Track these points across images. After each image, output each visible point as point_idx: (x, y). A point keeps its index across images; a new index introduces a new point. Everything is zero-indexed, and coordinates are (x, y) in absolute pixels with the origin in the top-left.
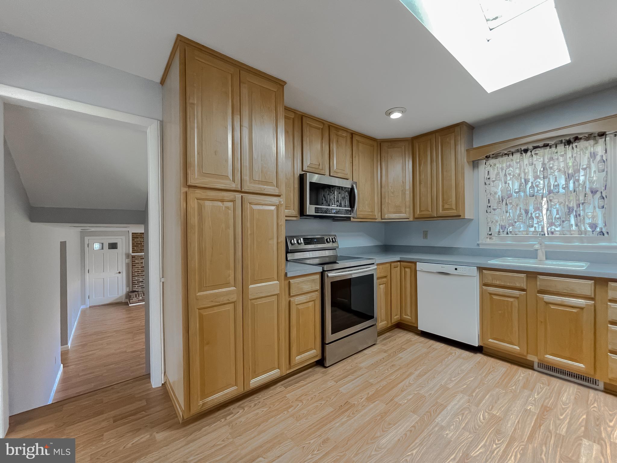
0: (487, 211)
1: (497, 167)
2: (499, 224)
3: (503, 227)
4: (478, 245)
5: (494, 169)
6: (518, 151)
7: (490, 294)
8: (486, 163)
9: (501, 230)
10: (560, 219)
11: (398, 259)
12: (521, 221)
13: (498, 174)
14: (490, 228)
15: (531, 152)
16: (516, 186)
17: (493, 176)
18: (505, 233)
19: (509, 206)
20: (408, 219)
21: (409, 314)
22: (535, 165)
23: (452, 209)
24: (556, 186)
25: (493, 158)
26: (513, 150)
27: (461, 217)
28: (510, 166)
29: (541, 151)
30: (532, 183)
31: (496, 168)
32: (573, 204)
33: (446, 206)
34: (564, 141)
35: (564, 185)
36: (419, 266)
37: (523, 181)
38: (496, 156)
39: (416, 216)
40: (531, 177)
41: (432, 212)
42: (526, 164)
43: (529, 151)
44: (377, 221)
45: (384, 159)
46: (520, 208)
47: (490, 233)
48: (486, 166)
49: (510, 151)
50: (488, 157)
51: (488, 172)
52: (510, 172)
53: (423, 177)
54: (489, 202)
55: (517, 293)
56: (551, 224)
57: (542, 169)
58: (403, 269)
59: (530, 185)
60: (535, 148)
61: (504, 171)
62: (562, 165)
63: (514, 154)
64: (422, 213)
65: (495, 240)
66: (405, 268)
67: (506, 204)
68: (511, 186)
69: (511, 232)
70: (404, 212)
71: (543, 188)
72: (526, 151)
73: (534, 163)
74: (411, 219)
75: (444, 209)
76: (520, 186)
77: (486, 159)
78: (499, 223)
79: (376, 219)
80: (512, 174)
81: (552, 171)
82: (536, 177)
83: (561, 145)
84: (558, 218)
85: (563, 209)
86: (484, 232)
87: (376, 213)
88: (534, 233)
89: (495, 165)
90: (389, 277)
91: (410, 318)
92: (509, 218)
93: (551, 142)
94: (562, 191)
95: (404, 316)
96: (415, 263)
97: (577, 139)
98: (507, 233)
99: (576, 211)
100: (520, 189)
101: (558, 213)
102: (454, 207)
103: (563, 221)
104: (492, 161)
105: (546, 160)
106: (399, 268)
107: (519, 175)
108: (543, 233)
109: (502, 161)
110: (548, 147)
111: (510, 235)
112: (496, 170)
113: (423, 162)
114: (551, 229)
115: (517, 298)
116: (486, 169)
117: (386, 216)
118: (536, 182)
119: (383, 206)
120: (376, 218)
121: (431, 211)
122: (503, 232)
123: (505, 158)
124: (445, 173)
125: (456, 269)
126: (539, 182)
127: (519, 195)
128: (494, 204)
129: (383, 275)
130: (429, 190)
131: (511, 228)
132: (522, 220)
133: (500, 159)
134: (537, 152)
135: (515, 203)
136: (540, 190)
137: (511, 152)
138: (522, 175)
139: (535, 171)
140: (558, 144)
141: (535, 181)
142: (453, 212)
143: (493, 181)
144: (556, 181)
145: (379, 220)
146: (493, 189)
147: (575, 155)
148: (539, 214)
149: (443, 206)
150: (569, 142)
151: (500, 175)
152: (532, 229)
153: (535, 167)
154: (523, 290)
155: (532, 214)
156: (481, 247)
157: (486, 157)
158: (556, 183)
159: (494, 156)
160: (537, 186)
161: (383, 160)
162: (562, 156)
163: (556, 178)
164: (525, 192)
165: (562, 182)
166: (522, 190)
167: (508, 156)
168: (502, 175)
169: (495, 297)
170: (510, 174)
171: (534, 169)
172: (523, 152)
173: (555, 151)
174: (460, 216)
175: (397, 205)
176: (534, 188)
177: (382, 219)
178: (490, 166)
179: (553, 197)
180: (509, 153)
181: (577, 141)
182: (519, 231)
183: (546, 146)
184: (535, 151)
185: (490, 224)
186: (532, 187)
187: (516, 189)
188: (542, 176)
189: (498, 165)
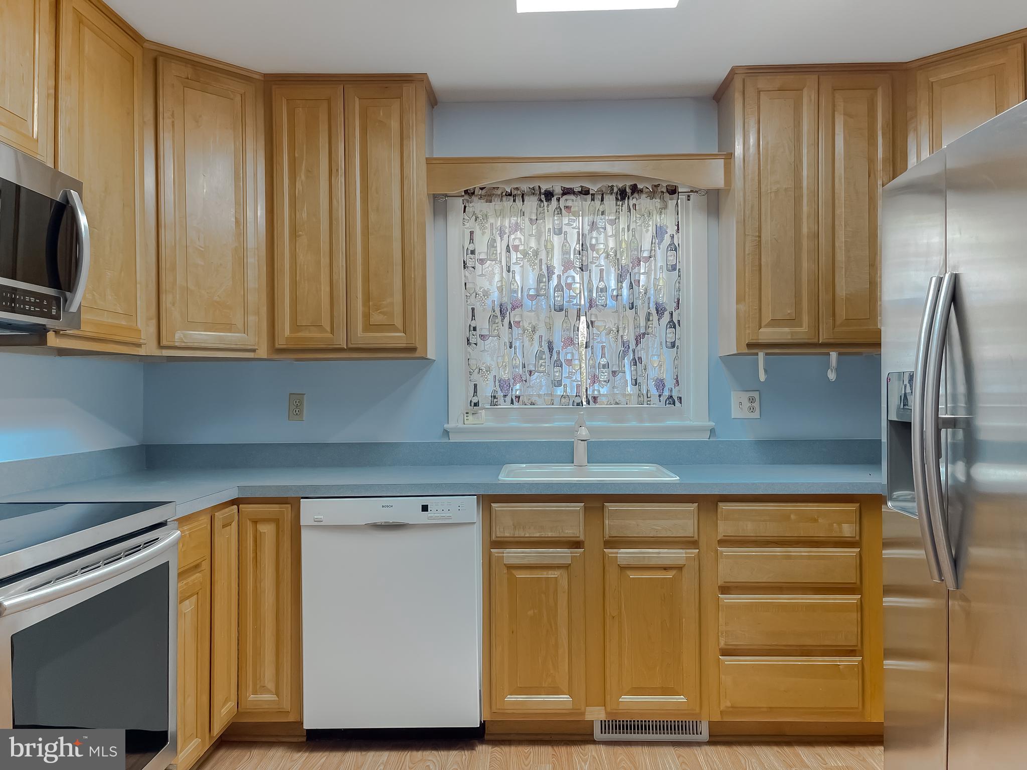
0: (468, 340)
1: (492, 225)
2: (495, 377)
3: (505, 385)
4: (446, 433)
5: (483, 228)
6: (533, 192)
7: (510, 567)
8: (465, 207)
9: (500, 394)
10: (607, 367)
11: (232, 493)
12: (542, 369)
13: (492, 244)
14: (475, 386)
15: (558, 200)
16: (532, 281)
17: (481, 247)
18: (508, 399)
19: (516, 331)
20: (254, 351)
21: (271, 685)
22: (566, 233)
23: (391, 327)
24: (602, 290)
25: (481, 197)
26: (525, 187)
27: (417, 355)
28: (516, 228)
29: (576, 204)
30: (559, 277)
31: (488, 225)
32: (629, 335)
33: (376, 318)
34: (615, 190)
35: (614, 290)
36: (310, 511)
37: (544, 267)
38: (489, 195)
39: (281, 343)
40: (557, 263)
41: (332, 332)
42: (549, 230)
43: (555, 198)
44: (142, 352)
45: (168, 122)
46: (541, 337)
47: (475, 400)
48: (466, 218)
49: (517, 189)
50: (469, 193)
51: (472, 233)
52: (517, 243)
53: (305, 215)
54: (473, 316)
55: (563, 554)
56: (594, 379)
57: (578, 247)
58: (249, 524)
59: (554, 282)
60: (567, 192)
61: (506, 236)
62: (611, 243)
63: (526, 198)
64: (300, 334)
65: (484, 419)
66: (255, 522)
67: (510, 327)
68: (518, 278)
69: (518, 397)
70: (240, 325)
71: (580, 292)
72: (549, 195)
73: (565, 228)
74: (263, 353)
75: (369, 327)
76: (539, 281)
77: (466, 197)
78: (493, 373)
79: (139, 345)
80: (521, 248)
81: (595, 255)
82: (567, 265)
83: (611, 197)
84: (604, 366)
85: (613, 345)
86: (459, 396)
87: (141, 324)
88: (563, 400)
89: (486, 217)
90: (206, 566)
91: (273, 697)
92: (514, 362)
93: (594, 188)
94: (611, 303)
95: (252, 697)
96: (293, 503)
97: (635, 189)
98: (512, 403)
99: (634, 351)
100: (538, 289)
101: (603, 356)
102: (398, 322)
103: (614, 373)
104: (478, 206)
105: (587, 228)
106: (234, 525)
107: (536, 253)
108: (578, 400)
109: (502, 211)
110: (589, 197)
111: (516, 405)
112: (488, 231)
113: (303, 168)
114: (593, 391)
115: (566, 567)
116: (467, 225)
117: (179, 337)
118: (567, 277)
119: (166, 299)
120: (142, 341)
121: (328, 329)
122: (505, 396)
123: (508, 203)
124: (372, 217)
125: (425, 508)
126: (573, 278)
127: (537, 303)
128: (483, 324)
129: (191, 560)
130: (325, 261)
131: (518, 386)
132: (545, 366)
133: (496, 204)
134: (569, 203)
135: (529, 324)
136: (574, 297)
137: (519, 192)
138: (543, 255)
139: (565, 252)
140: (607, 193)
141: (566, 275)
142: (396, 338)
143: (482, 261)
144: (601, 279)
145: (150, 349)
146: (483, 284)
147: (632, 226)
148: (573, 355)
149: (367, 316)
150: (622, 195)
151: (496, 247)
152: (559, 391)
153: (565, 239)
154: (577, 544)
155: (558, 353)
156: (454, 438)
157: (466, 192)
158: (602, 285)
159: (484, 191)
160: (569, 286)
161: (165, 123)
162: (613, 222)
163: (602, 271)
164: (547, 296)
165: (613, 284)
166: (542, 292)
167: (514, 201)
168: (500, 246)
169: (521, 575)
170: (516, 248)
171: (564, 245)
172: (543, 196)
173: (601, 210)
174: (414, 349)
175: (216, 298)
176: (563, 291)
177: (160, 346)
178: (474, 217)
179: (596, 316)
180: (515, 192)
181: (636, 195)
182: (539, 396)
183: (585, 192)
184: (566, 200)
185: (476, 376)
186: (559, 288)
187: (530, 289)
188: (578, 264)
189: (491, 220)
